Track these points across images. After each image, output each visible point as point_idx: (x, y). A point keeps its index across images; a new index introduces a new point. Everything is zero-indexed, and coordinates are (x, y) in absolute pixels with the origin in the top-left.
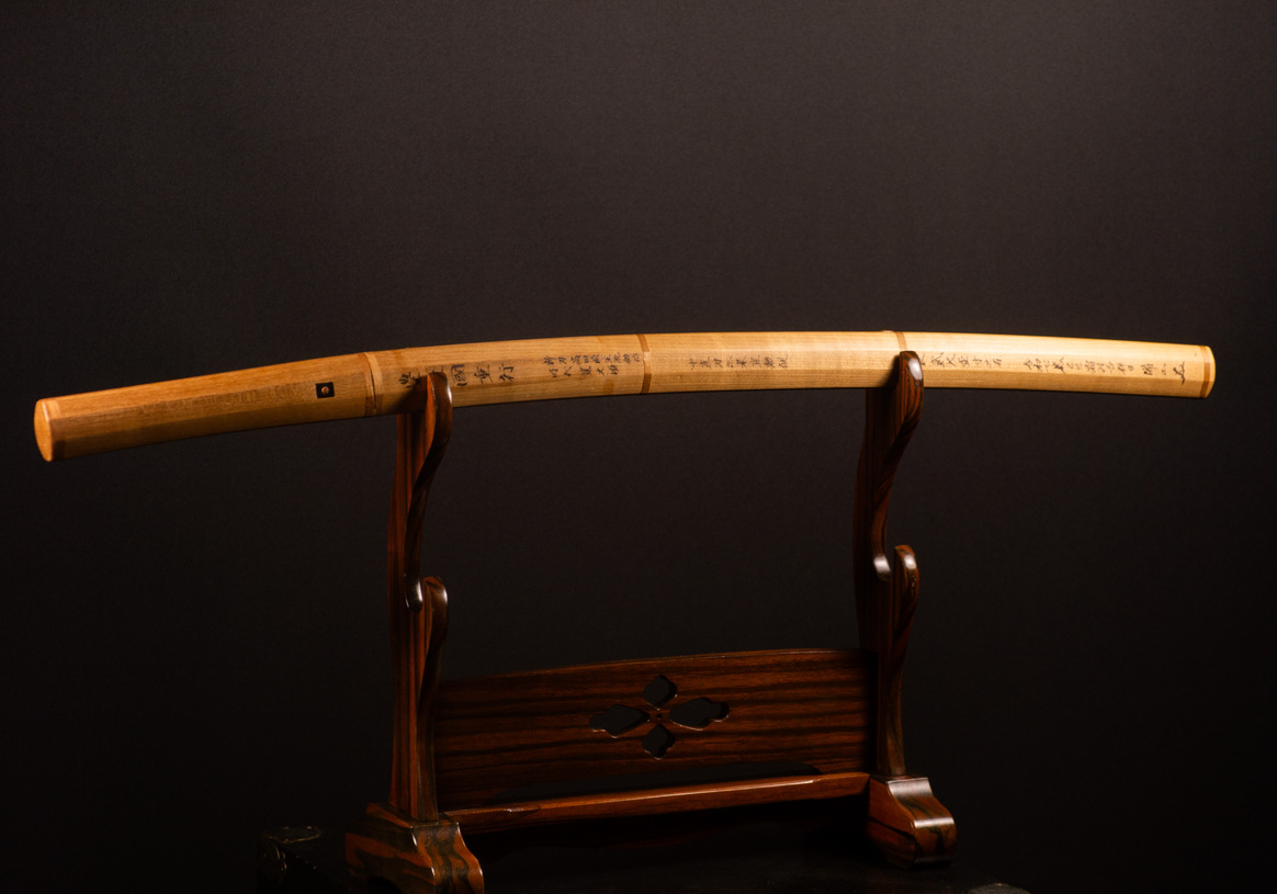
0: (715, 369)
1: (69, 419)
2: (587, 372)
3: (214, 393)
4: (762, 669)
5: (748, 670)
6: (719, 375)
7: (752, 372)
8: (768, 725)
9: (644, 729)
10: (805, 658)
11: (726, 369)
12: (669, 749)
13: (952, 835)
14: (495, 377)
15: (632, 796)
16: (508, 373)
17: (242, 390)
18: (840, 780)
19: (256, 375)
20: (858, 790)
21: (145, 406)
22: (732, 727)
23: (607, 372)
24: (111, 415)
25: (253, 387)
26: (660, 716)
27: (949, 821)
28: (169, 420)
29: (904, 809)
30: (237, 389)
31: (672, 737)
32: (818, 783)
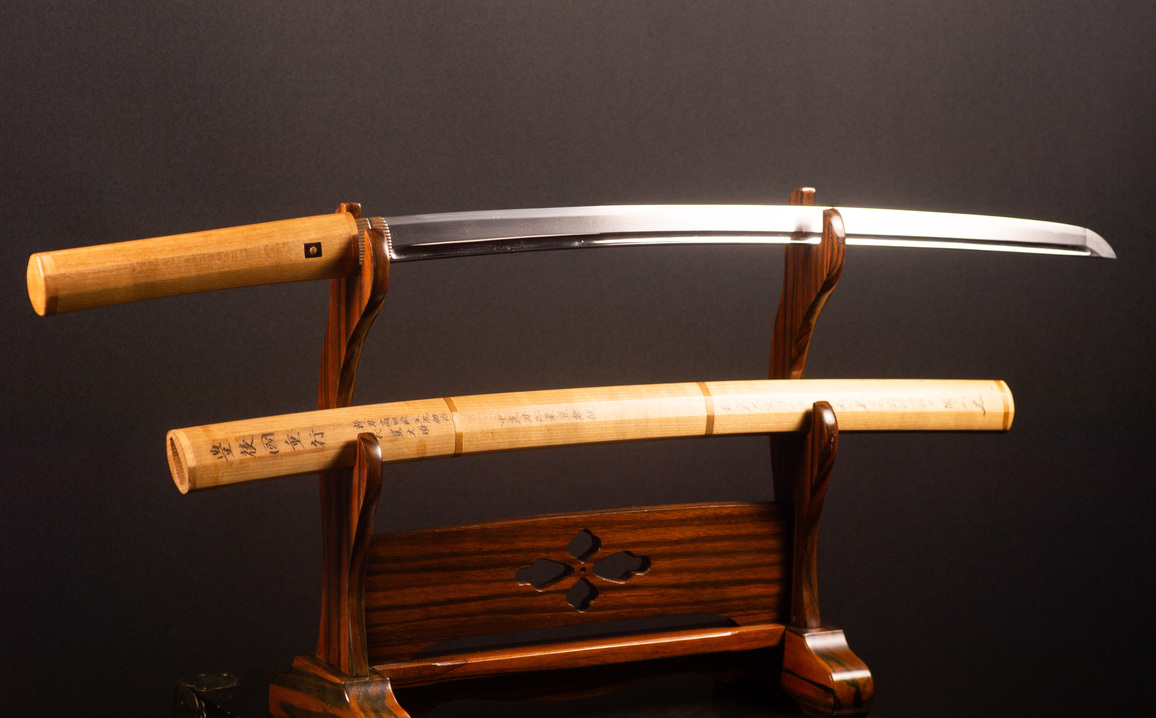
0: (524, 424)
1: (64, 276)
2: (399, 433)
3: (205, 251)
4: (683, 522)
5: (669, 524)
6: (529, 430)
7: (562, 425)
8: (687, 578)
9: (569, 582)
10: (725, 512)
11: (535, 423)
12: (593, 602)
13: (869, 688)
14: (306, 443)
15: (557, 649)
16: (318, 438)
17: (233, 248)
18: (757, 632)
19: (246, 234)
20: (774, 642)
21: (138, 263)
22: (654, 580)
23: (419, 433)
24: (104, 272)
25: (244, 246)
26: (583, 569)
27: (865, 674)
28: (160, 278)
29: (821, 662)
30: (228, 248)
31: (594, 591)
32: (736, 635)
